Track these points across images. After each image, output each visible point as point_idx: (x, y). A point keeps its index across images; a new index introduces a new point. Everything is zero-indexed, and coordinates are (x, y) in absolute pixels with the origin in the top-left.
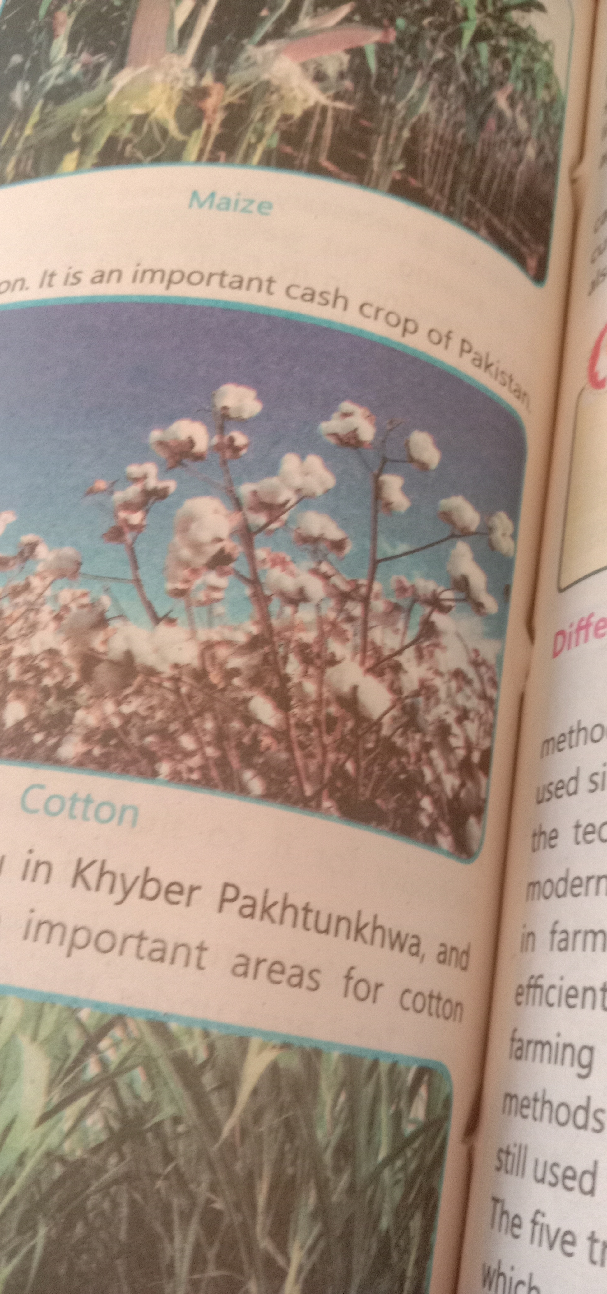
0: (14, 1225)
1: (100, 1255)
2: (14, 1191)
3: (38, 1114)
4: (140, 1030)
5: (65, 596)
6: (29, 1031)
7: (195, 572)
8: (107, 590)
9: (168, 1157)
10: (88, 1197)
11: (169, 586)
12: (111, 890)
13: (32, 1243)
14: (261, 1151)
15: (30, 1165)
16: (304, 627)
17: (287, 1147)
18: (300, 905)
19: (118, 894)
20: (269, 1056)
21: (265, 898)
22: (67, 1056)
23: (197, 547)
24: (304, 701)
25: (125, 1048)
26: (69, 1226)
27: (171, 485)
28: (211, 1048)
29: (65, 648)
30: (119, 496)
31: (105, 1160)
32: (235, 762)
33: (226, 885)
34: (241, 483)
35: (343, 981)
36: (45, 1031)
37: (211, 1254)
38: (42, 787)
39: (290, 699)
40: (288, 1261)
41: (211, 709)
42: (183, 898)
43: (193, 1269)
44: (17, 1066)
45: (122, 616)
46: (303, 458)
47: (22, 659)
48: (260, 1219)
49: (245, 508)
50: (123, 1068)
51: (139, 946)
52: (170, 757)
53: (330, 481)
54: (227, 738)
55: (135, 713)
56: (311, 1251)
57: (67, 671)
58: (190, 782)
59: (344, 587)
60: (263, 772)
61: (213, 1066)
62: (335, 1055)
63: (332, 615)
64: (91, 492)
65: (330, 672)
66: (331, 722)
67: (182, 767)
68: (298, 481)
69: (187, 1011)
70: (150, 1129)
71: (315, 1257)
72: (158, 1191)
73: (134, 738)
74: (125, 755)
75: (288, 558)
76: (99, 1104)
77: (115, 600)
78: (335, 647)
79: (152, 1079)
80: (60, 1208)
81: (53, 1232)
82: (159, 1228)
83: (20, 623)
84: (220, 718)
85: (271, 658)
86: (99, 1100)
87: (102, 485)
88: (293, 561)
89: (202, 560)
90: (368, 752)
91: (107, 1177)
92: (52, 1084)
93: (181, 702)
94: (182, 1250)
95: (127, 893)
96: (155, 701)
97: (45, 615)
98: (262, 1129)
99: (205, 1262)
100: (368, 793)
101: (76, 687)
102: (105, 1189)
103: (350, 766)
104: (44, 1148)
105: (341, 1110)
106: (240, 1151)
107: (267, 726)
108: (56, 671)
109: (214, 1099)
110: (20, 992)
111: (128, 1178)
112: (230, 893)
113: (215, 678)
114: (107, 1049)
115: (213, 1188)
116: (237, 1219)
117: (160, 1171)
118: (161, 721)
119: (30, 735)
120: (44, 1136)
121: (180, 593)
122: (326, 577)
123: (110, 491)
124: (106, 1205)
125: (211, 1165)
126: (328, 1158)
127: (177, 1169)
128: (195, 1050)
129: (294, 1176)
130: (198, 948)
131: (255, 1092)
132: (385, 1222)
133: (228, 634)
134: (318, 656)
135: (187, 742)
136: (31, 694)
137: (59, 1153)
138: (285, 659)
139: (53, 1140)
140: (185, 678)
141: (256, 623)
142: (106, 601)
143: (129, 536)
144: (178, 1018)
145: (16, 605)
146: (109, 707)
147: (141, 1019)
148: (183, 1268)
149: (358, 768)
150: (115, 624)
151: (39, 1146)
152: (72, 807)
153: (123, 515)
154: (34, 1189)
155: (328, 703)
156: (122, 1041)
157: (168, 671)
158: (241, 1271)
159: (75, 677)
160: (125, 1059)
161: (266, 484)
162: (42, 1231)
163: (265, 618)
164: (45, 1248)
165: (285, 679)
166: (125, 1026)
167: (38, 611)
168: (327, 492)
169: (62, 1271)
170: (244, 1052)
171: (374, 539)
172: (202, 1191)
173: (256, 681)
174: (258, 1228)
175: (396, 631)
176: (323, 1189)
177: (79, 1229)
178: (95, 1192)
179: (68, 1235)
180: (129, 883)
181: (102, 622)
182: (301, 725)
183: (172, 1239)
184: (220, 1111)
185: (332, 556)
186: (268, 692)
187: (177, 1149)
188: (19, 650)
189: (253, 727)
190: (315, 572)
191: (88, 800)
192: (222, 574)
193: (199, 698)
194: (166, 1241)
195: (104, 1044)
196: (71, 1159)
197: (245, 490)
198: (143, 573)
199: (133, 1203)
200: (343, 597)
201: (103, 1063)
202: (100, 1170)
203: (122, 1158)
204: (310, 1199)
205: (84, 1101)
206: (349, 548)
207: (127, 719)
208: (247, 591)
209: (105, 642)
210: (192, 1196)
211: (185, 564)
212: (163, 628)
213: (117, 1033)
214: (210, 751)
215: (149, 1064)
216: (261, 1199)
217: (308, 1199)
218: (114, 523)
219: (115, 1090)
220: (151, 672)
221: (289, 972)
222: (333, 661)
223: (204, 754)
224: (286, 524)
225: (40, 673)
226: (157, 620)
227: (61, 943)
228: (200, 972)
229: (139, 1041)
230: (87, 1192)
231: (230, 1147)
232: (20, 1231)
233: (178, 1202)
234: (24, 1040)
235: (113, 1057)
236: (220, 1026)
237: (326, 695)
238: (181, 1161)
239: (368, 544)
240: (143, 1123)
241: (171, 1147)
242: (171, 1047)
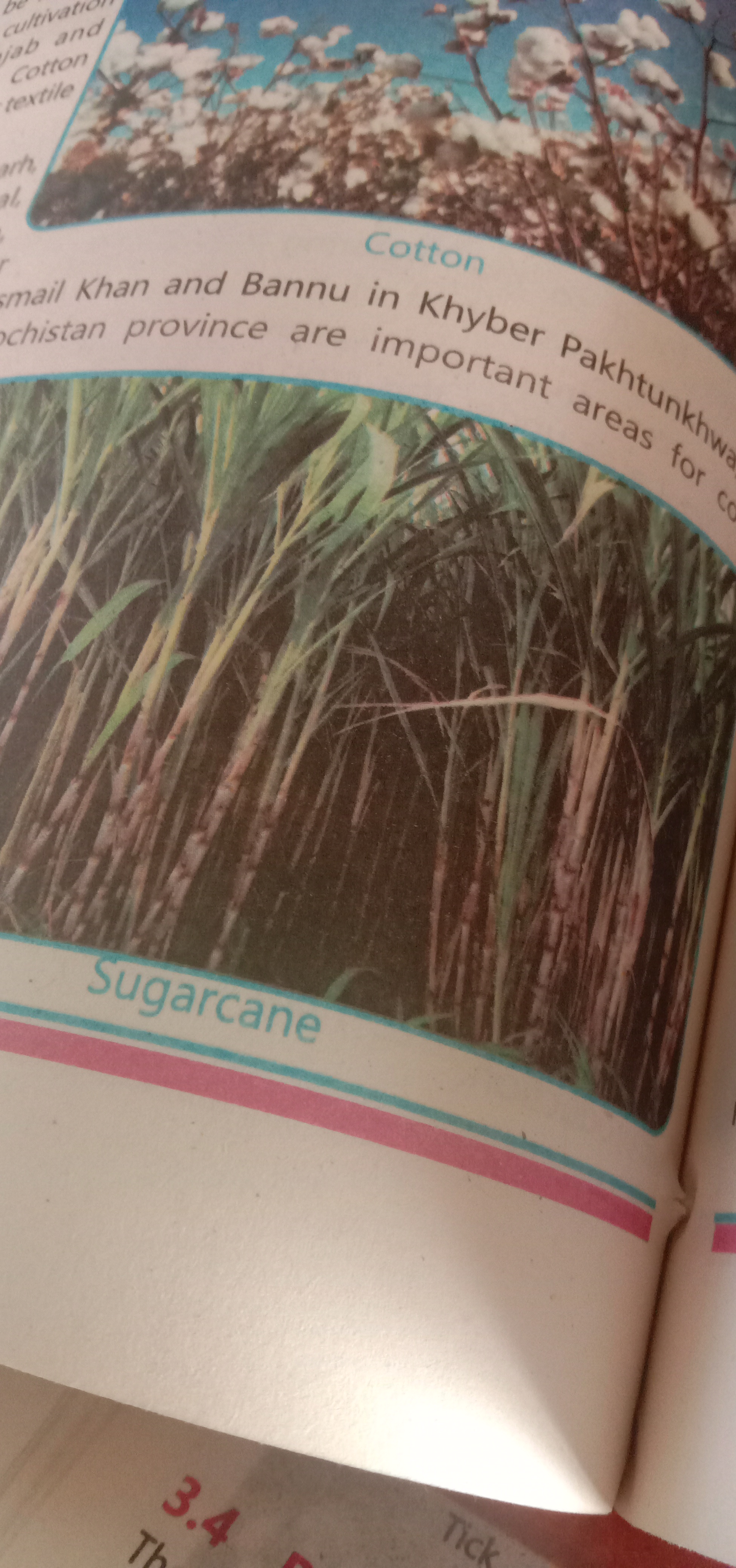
0: (363, 576)
1: (447, 610)
2: (361, 549)
3: (387, 488)
4: (486, 433)
5: (406, 89)
6: (378, 422)
7: (537, 84)
8: (449, 89)
9: (512, 543)
10: (436, 560)
11: (511, 91)
12: (459, 319)
13: (381, 592)
14: (596, 564)
15: (378, 529)
16: (640, 150)
17: (620, 569)
18: (636, 374)
19: (466, 322)
20: (604, 487)
21: (604, 358)
22: (417, 445)
23: (539, 65)
24: (641, 209)
25: (473, 446)
26: (417, 579)
27: (513, 15)
28: (554, 463)
29: (407, 131)
30: (458, 18)
31: (453, 533)
32: (577, 240)
33: (568, 337)
34: (580, 22)
35: (673, 453)
36: (393, 423)
37: (550, 635)
38: (387, 235)
39: (628, 204)
40: (618, 667)
41: (554, 193)
42: (529, 337)
43: (533, 642)
44: (366, 450)
45: (465, 110)
46: (640, 15)
47: (362, 138)
48: (594, 620)
49: (585, 43)
50: (471, 460)
51: (486, 368)
52: (515, 224)
53: (665, 42)
54: (570, 220)
55: (480, 186)
56: (638, 668)
57: (409, 148)
58: (533, 247)
59: (679, 130)
60: (605, 254)
61: (555, 478)
62: (663, 511)
63: (667, 149)
64: (430, 12)
65: (664, 194)
66: (665, 237)
67: (527, 234)
68: (635, 32)
69: (532, 428)
70: (496, 516)
71: (640, 676)
72: (502, 568)
73: (478, 204)
74: (471, 218)
75: (626, 91)
76: (446, 488)
77: (458, 98)
78: (668, 174)
79: (499, 475)
80: (408, 566)
81: (401, 586)
82: (502, 599)
83: (359, 110)
84: (562, 203)
85: (610, 166)
86: (447, 484)
87: (442, 8)
88: (631, 94)
89: (543, 76)
90: (698, 274)
91: (453, 548)
92: (400, 466)
93: (523, 185)
94: (524, 624)
95: (473, 324)
96: (499, 178)
97: (385, 103)
98: (598, 545)
99: (544, 640)
100: (697, 306)
101: (417, 162)
102: (453, 557)
103: (681, 277)
104: (393, 515)
105: (667, 561)
106: (578, 556)
107: (606, 220)
108: (398, 146)
109: (556, 505)
110: (369, 392)
111: (476, 552)
112: (572, 344)
113: (557, 169)
114: (454, 444)
115: (553, 578)
116: (575, 613)
117: (505, 552)
118: (506, 195)
119: (372, 195)
120: (392, 508)
121: (524, 99)
122: (661, 117)
123: (451, 12)
124: (453, 571)
125: (551, 558)
126: (654, 594)
127: (519, 554)
128: (539, 461)
129: (625, 596)
130: (541, 380)
131: (592, 511)
132: (698, 686)
133: (569, 138)
134: (655, 177)
135: (531, 215)
136: (373, 163)
137: (408, 522)
138: (624, 171)
139: (402, 510)
140: (527, 164)
141: (595, 134)
142: (448, 97)
143: (470, 50)
144: (523, 432)
145: (353, 97)
146: (454, 177)
147: (488, 427)
148: (524, 638)
149: (688, 282)
150: (456, 115)
151: (388, 515)
152: (418, 251)
153: (463, 32)
154: (384, 549)
155: (663, 218)
156: (470, 440)
157: (510, 156)
158: (576, 659)
159: (417, 153)
160: (473, 454)
161: (606, 29)
162: (390, 584)
163: (605, 132)
164: (394, 596)
165: (623, 188)
166: (473, 429)
167: (377, 101)
168: (662, 49)
169: (410, 618)
170: (584, 476)
171: (705, 100)
172: (544, 579)
173: (596, 180)
174: (593, 628)
175: (724, 185)
176: (649, 620)
177: (427, 585)
178: (442, 558)
179: (416, 589)
180: (475, 318)
181: (444, 112)
182: (637, 227)
183: (514, 612)
184: (561, 518)
185: (667, 101)
186: (608, 192)
187: (520, 537)
188: (359, 130)
189: (594, 217)
190: (652, 109)
191: (434, 248)
192: (563, 89)
193: (542, 183)
194: (509, 613)
195: (452, 440)
196: (419, 528)
197: (586, 29)
198: (485, 78)
199: (478, 573)
200: (677, 139)
201: (451, 454)
202: (447, 542)
203: (469, 534)
204: (636, 625)
205: (434, 482)
206: (682, 100)
207: (471, 190)
208: (588, 108)
209: (448, 128)
210: (533, 581)
211: (527, 76)
212: (505, 124)
213: (465, 432)
214: (553, 227)
215: (495, 462)
216: (596, 603)
217: (636, 622)
218: (454, 38)
219: (463, 478)
220: (493, 156)
221: (625, 424)
222: (666, 185)
223: (547, 228)
224: (624, 65)
225: (380, 149)
226: (499, 116)
227: (410, 355)
228: (543, 400)
229: (487, 443)
230: (436, 557)
231: (568, 552)
232: (369, 581)
233: (520, 582)
234: (373, 430)
235: (461, 452)
236: (562, 447)
237: (661, 211)
238: (525, 549)
239: (699, 103)
240: (490, 509)
241: (515, 535)
242: (516, 453)
